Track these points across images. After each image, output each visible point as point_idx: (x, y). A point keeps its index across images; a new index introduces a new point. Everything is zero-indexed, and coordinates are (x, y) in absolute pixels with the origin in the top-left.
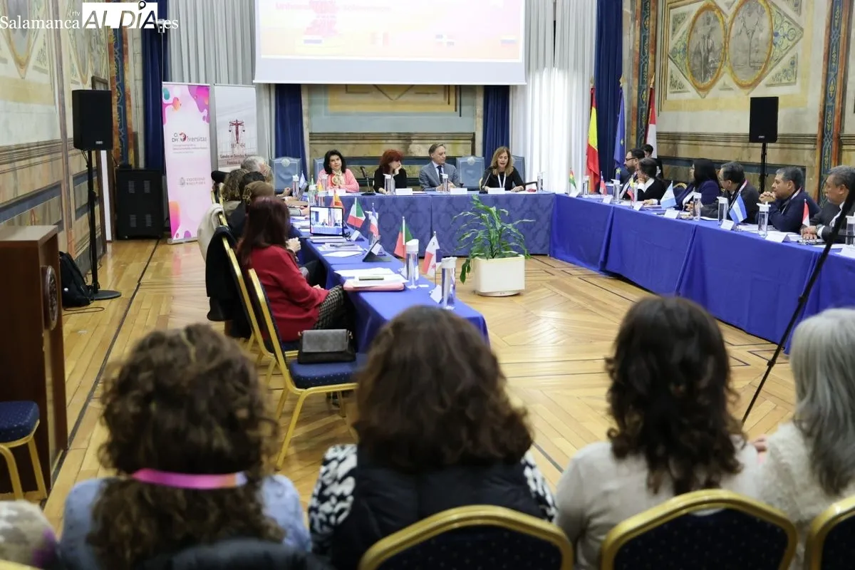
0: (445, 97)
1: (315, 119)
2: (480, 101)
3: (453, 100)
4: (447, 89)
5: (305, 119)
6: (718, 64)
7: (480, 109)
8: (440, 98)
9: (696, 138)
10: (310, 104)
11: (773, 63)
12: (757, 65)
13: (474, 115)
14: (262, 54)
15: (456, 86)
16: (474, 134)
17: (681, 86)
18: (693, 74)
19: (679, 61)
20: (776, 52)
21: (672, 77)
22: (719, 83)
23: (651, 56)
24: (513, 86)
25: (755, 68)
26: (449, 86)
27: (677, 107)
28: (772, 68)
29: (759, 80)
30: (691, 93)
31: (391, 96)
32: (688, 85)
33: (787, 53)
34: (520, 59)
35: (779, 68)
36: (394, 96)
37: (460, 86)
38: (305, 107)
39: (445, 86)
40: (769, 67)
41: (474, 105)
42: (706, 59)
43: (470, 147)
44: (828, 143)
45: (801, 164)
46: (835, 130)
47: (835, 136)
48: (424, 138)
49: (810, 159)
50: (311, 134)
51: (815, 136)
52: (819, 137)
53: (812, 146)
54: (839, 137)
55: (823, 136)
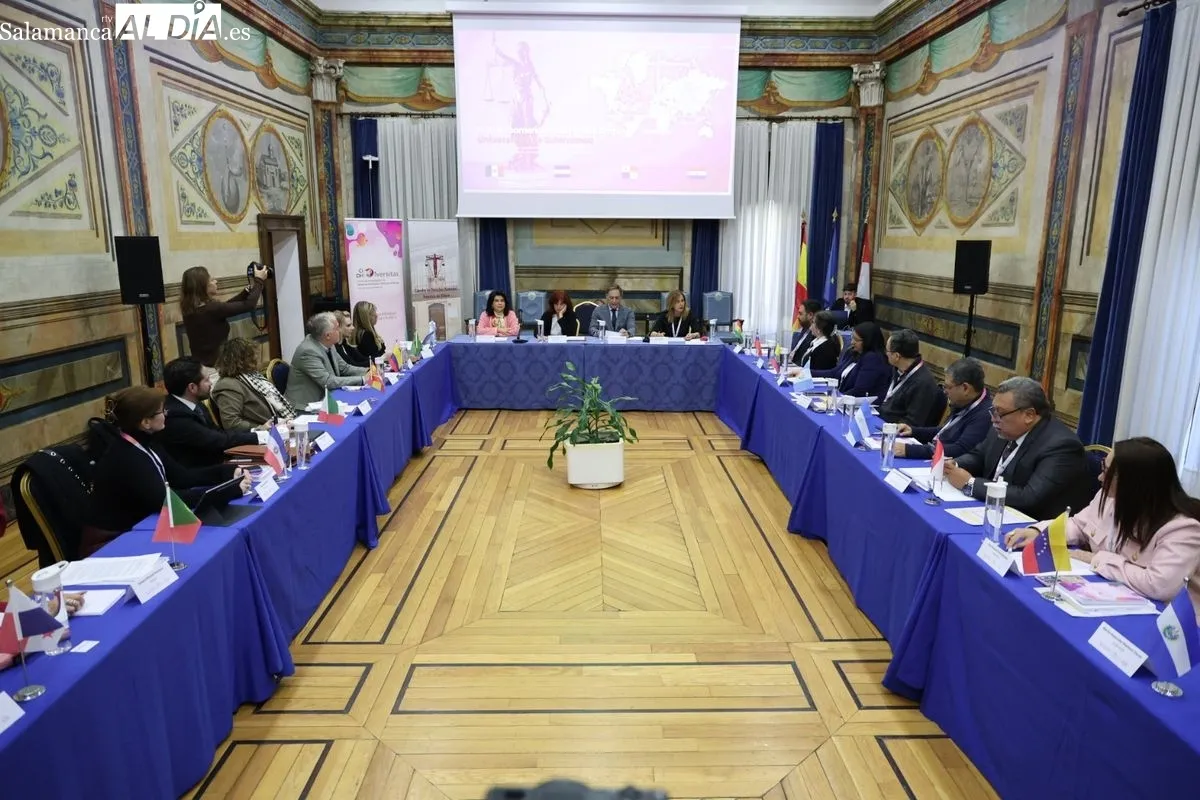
0: (652, 227)
1: (520, 253)
2: (689, 234)
3: (660, 233)
4: (654, 223)
5: (511, 253)
6: (934, 199)
7: (688, 244)
8: (647, 232)
9: (911, 279)
10: (516, 237)
11: (991, 199)
12: (973, 201)
13: (683, 250)
14: (465, 190)
15: (664, 220)
16: (682, 268)
17: (900, 222)
18: (910, 207)
19: (898, 194)
20: (995, 186)
21: (891, 211)
22: (935, 221)
23: (873, 188)
24: (723, 220)
25: (971, 204)
26: (656, 220)
27: (894, 244)
28: (989, 205)
29: (975, 218)
30: (908, 230)
31: (596, 229)
32: (906, 222)
33: (1006, 187)
34: (730, 192)
35: (996, 206)
36: (600, 230)
37: (669, 220)
38: (510, 241)
39: (652, 220)
40: (986, 205)
41: (682, 239)
42: (924, 193)
43: (677, 281)
44: (1046, 300)
45: (1014, 320)
46: (1055, 285)
47: (1055, 292)
48: (630, 272)
49: (1026, 316)
50: (516, 267)
51: (1033, 289)
52: (1037, 291)
53: (1028, 301)
54: (1060, 293)
55: (1041, 290)
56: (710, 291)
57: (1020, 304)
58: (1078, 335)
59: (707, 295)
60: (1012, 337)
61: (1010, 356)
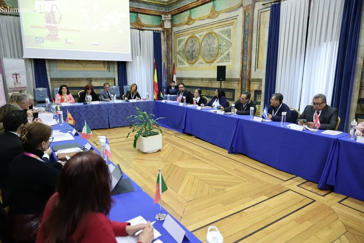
0: (103, 64)
1: (52, 73)
2: (116, 67)
3: (106, 66)
4: (104, 62)
5: (48, 73)
6: (197, 55)
7: (116, 70)
8: (102, 65)
9: (191, 79)
10: (50, 67)
11: (220, 55)
12: (213, 55)
13: (114, 71)
14: (26, 47)
15: (107, 61)
16: (115, 78)
17: (183, 63)
18: (187, 58)
19: (181, 54)
20: (221, 51)
21: (179, 60)
22: (198, 61)
23: (170, 53)
24: (127, 62)
25: (212, 56)
26: (105, 61)
27: (181, 69)
28: (219, 57)
29: (214, 60)
30: (187, 65)
31: (83, 64)
32: (185, 62)
33: (225, 51)
34: (130, 52)
35: (222, 56)
36: (84, 64)
37: (109, 61)
38: (47, 68)
39: (103, 61)
40: (218, 56)
41: (114, 68)
42: (192, 54)
43: (113, 83)
44: (244, 82)
45: (233, 88)
46: (247, 77)
47: (247, 79)
48: (97, 80)
49: (237, 87)
50: (51, 78)
51: (239, 79)
52: (240, 79)
53: (238, 82)
54: (249, 79)
55: (242, 79)
56: (125, 86)
57: (234, 83)
58: (256, 90)
59: (124, 87)
60: (232, 93)
61: (232, 98)
